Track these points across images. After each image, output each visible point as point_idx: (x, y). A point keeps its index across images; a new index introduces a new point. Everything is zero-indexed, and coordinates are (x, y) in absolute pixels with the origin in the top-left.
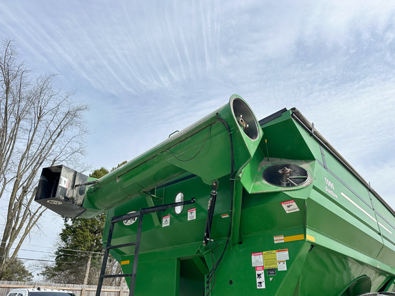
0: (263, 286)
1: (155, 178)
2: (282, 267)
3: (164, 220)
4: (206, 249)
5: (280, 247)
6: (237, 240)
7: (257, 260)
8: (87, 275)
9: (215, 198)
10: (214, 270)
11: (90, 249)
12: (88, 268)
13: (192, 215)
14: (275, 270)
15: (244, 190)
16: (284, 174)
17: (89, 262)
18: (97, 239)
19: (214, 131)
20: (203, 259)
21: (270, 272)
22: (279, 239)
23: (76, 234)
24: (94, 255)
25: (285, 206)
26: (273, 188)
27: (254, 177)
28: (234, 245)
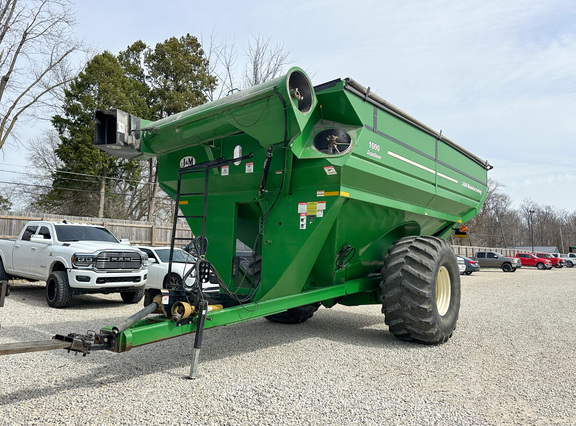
0: (305, 227)
1: (215, 132)
2: (320, 215)
3: (223, 170)
4: (261, 197)
5: (320, 200)
6: (288, 191)
7: (302, 208)
8: (102, 206)
9: (270, 159)
10: (267, 214)
11: (102, 172)
12: (103, 198)
13: (250, 168)
14: (314, 216)
15: (294, 156)
16: (330, 141)
17: (103, 190)
18: (111, 160)
19: (271, 101)
20: (258, 204)
21: (310, 218)
22: (320, 194)
23: (80, 152)
24: (107, 180)
25: (326, 170)
26: (319, 155)
27: (304, 144)
28: (285, 195)
